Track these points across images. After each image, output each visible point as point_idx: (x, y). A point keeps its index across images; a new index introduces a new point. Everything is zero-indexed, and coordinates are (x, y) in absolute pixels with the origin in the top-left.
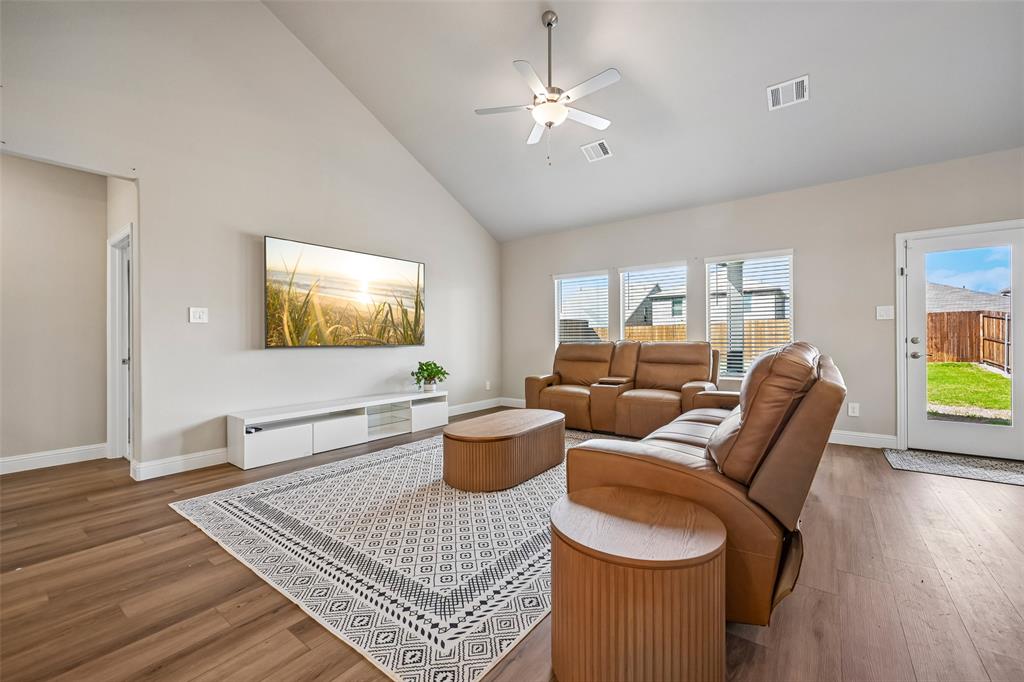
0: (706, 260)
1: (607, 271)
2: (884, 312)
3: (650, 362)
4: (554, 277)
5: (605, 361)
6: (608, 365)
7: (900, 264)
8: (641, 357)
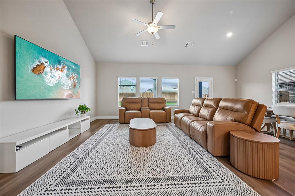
0: (162, 78)
1: (136, 77)
2: (193, 92)
3: (151, 103)
4: (118, 77)
5: (139, 103)
6: (140, 104)
7: (196, 83)
8: (149, 102)
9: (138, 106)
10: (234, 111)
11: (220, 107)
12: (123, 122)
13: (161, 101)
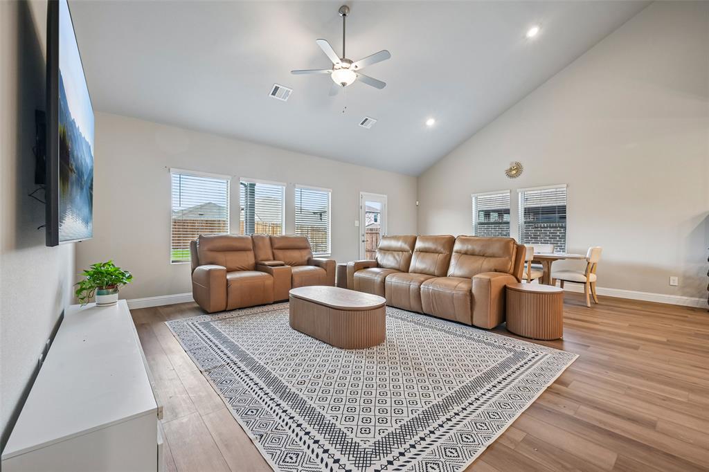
0: (296, 185)
1: (229, 177)
2: (357, 224)
3: (280, 249)
4: (171, 170)
5: (249, 250)
6: (252, 252)
7: (361, 205)
9: (249, 259)
10: (487, 257)
11: (457, 252)
12: (223, 308)
13: (302, 244)
